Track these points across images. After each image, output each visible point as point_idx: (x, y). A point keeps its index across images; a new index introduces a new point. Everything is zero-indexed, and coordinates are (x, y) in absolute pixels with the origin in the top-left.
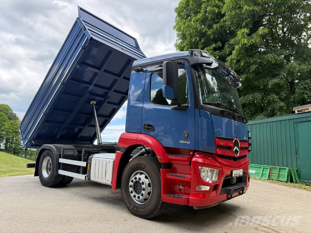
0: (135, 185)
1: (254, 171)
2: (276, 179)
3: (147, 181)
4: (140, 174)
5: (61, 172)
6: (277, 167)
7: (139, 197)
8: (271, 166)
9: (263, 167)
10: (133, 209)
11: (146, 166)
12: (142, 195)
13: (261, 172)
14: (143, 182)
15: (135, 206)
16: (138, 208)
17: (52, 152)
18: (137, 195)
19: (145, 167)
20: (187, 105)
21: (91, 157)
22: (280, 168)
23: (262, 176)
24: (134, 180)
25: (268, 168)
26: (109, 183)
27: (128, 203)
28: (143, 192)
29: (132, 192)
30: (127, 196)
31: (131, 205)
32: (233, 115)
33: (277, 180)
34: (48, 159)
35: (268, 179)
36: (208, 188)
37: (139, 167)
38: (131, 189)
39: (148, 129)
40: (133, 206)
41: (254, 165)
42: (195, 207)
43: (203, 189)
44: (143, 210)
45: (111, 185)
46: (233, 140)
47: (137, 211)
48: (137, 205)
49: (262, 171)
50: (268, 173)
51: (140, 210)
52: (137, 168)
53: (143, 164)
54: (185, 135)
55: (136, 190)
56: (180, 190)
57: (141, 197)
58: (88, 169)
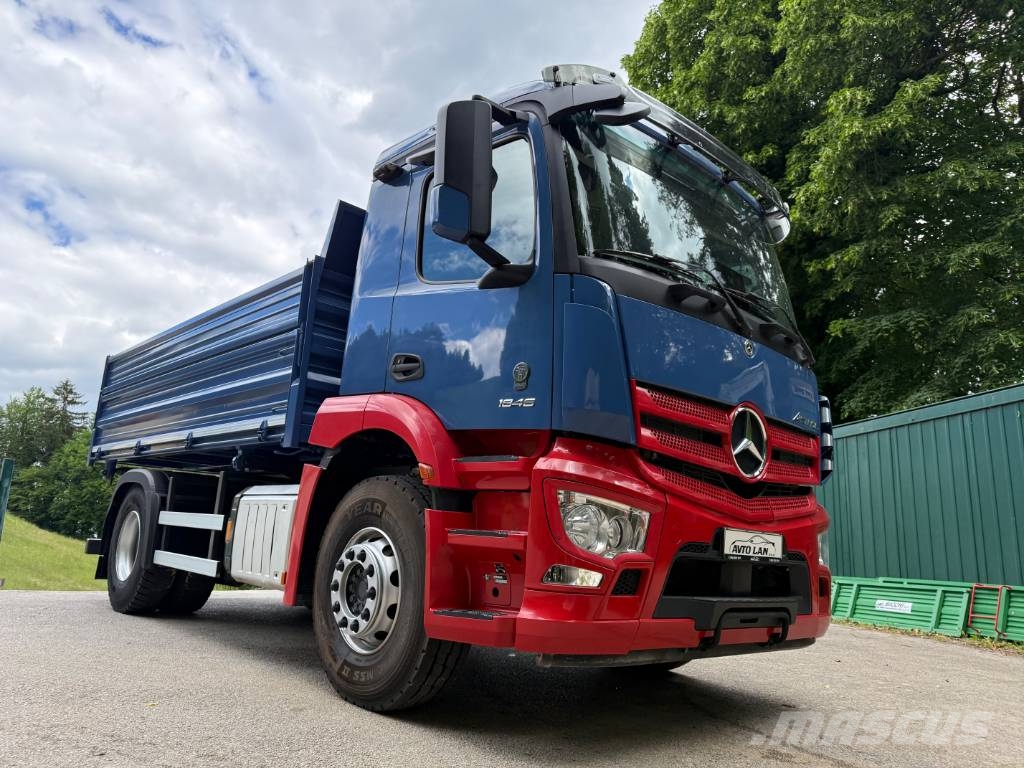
0: (349, 582)
1: (907, 604)
2: (996, 635)
3: (388, 565)
4: (371, 541)
6: (999, 586)
7: (355, 627)
8: (974, 585)
9: (940, 590)
10: (339, 674)
11: (387, 508)
12: (366, 616)
13: (935, 609)
14: (371, 567)
15: (345, 662)
16: (353, 668)
17: (143, 492)
18: (351, 619)
19: (383, 509)
20: (530, 263)
21: (240, 496)
22: (1009, 591)
23: (938, 624)
24: (347, 562)
25: (962, 593)
26: (278, 580)
27: (327, 649)
28: (370, 604)
29: (337, 609)
30: (326, 626)
31: (335, 660)
32: (734, 317)
33: (1000, 640)
35: (962, 637)
36: (593, 579)
37: (367, 513)
38: (336, 597)
39: (405, 373)
40: (340, 662)
41: (905, 581)
42: (541, 659)
43: (577, 583)
44: (370, 676)
46: (730, 408)
47: (349, 681)
48: (352, 659)
49: (937, 603)
50: (962, 612)
51: (360, 677)
52: (364, 519)
53: (379, 501)
54: (517, 375)
55: (351, 598)
56: (496, 592)
57: (363, 624)
58: (228, 537)
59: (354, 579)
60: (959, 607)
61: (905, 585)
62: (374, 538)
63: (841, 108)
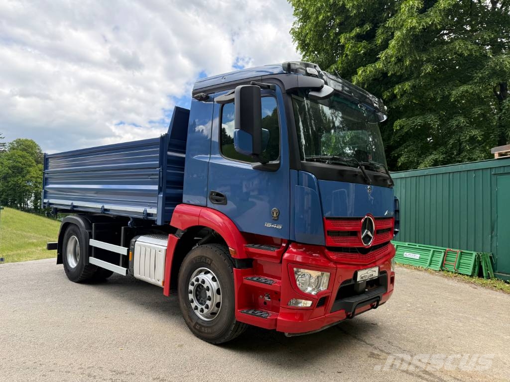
0: (197, 290)
1: (417, 255)
2: (454, 271)
3: (215, 285)
4: (205, 274)
5: (94, 261)
6: (458, 250)
7: (202, 311)
8: (447, 249)
9: (432, 250)
10: (194, 327)
11: (213, 262)
12: (207, 307)
13: (429, 258)
14: (208, 287)
15: (197, 323)
16: (201, 326)
17: (79, 228)
18: (200, 307)
19: (211, 262)
20: (278, 162)
21: (134, 240)
22: (462, 252)
23: (430, 264)
24: (196, 283)
25: (442, 252)
26: (160, 283)
27: (187, 316)
28: (208, 302)
29: (192, 301)
30: (186, 307)
31: (192, 321)
32: (364, 176)
33: (456, 273)
34: (74, 240)
35: (440, 271)
36: (309, 303)
37: (203, 262)
38: (191, 296)
39: (217, 201)
40: (194, 323)
41: (418, 245)
42: (287, 334)
43: (300, 305)
44: (210, 330)
45: (163, 287)
46: (361, 219)
47: (200, 331)
48: (200, 322)
49: (430, 255)
50: (441, 260)
51: (205, 330)
52: (201, 264)
53: (209, 258)
54: (273, 214)
55: (198, 297)
56: (265, 303)
57: (206, 311)
58: (130, 259)
59: (199, 289)
60: (439, 258)
61: (417, 247)
62: (207, 273)
63: (407, 10)
